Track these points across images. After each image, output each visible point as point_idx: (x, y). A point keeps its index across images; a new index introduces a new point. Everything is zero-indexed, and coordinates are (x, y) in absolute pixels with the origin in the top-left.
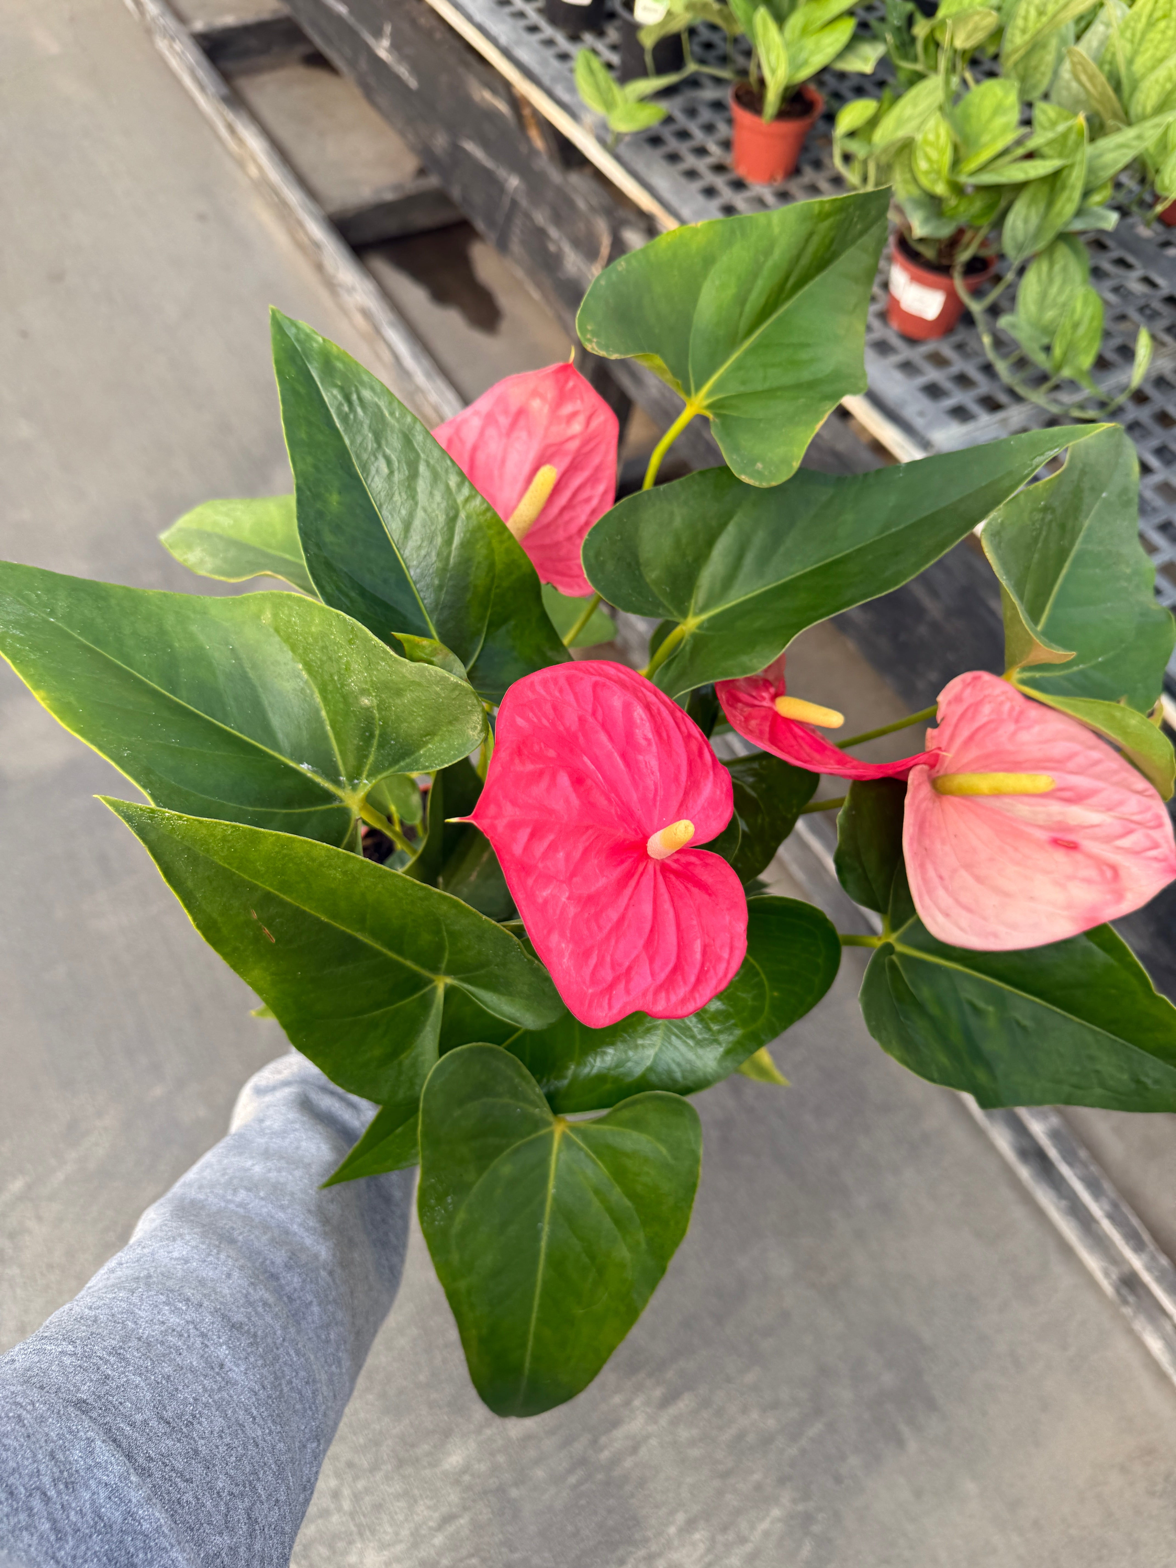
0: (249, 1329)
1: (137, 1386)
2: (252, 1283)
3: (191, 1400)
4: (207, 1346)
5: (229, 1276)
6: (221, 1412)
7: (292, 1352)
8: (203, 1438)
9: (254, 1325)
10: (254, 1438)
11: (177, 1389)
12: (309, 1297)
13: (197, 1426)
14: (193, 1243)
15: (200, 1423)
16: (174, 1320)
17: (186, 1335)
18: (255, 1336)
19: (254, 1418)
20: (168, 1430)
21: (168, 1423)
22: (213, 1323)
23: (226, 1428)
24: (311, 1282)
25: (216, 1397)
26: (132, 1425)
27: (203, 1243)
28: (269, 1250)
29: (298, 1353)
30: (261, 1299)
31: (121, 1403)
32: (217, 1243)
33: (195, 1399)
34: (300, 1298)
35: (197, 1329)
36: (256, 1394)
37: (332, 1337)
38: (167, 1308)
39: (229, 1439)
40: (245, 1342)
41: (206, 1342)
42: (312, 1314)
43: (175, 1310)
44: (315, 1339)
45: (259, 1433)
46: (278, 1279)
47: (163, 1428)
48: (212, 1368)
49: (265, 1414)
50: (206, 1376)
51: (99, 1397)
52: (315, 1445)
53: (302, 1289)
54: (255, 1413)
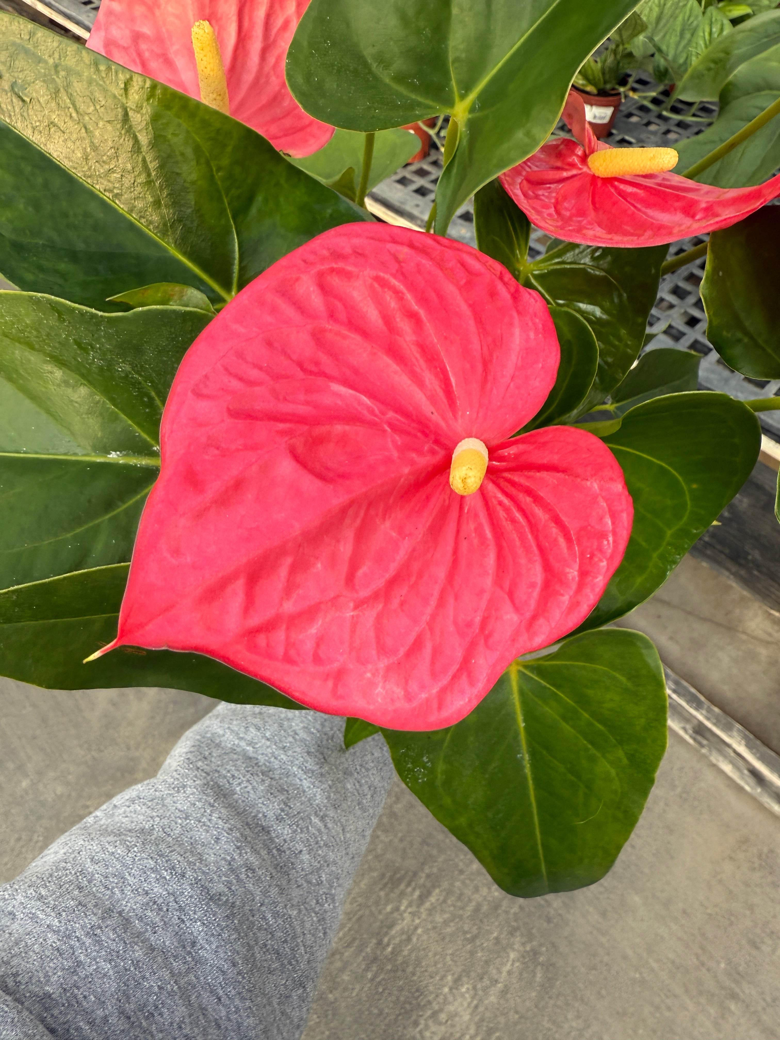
0: (227, 900)
1: (105, 975)
2: (238, 848)
3: (156, 989)
4: (183, 921)
5: (217, 840)
6: (184, 1000)
7: (269, 916)
8: (161, 1031)
9: (233, 893)
10: (216, 1019)
11: (144, 977)
12: (299, 846)
13: (157, 1018)
14: (192, 798)
15: (161, 1014)
16: (158, 889)
17: (165, 909)
18: (233, 905)
19: (219, 999)
20: (127, 1026)
21: (129, 1018)
22: (191, 897)
23: (187, 1017)
24: (302, 832)
25: (182, 982)
26: (91, 1023)
27: (200, 800)
28: (263, 803)
29: (276, 915)
30: (246, 865)
31: (85, 997)
32: (212, 801)
33: (160, 988)
34: (289, 849)
35: (176, 902)
36: (224, 973)
37: (324, 878)
38: (153, 875)
39: (188, 1029)
40: (221, 913)
41: (183, 917)
42: (302, 862)
43: (160, 879)
44: (305, 885)
45: (223, 1013)
46: (268, 832)
47: (123, 1025)
48: (184, 947)
49: (233, 992)
50: (176, 957)
51: (65, 990)
52: (300, 991)
53: (292, 839)
54: (221, 992)
